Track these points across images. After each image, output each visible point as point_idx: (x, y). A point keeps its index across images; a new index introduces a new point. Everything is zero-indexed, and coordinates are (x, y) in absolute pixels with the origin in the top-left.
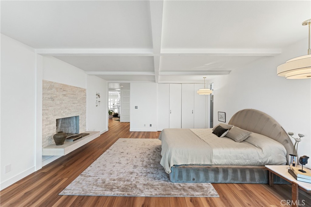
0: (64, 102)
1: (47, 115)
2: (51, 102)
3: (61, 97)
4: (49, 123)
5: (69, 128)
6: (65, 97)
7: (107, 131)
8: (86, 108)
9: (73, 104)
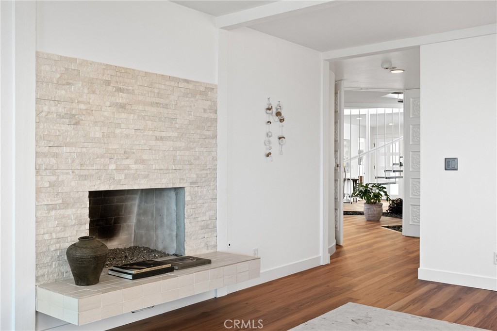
0: (118, 131)
1: (54, 175)
2: (69, 128)
3: (106, 114)
4: (60, 201)
5: (159, 232)
6: (124, 115)
7: (322, 263)
8: (215, 159)
9: (159, 143)
